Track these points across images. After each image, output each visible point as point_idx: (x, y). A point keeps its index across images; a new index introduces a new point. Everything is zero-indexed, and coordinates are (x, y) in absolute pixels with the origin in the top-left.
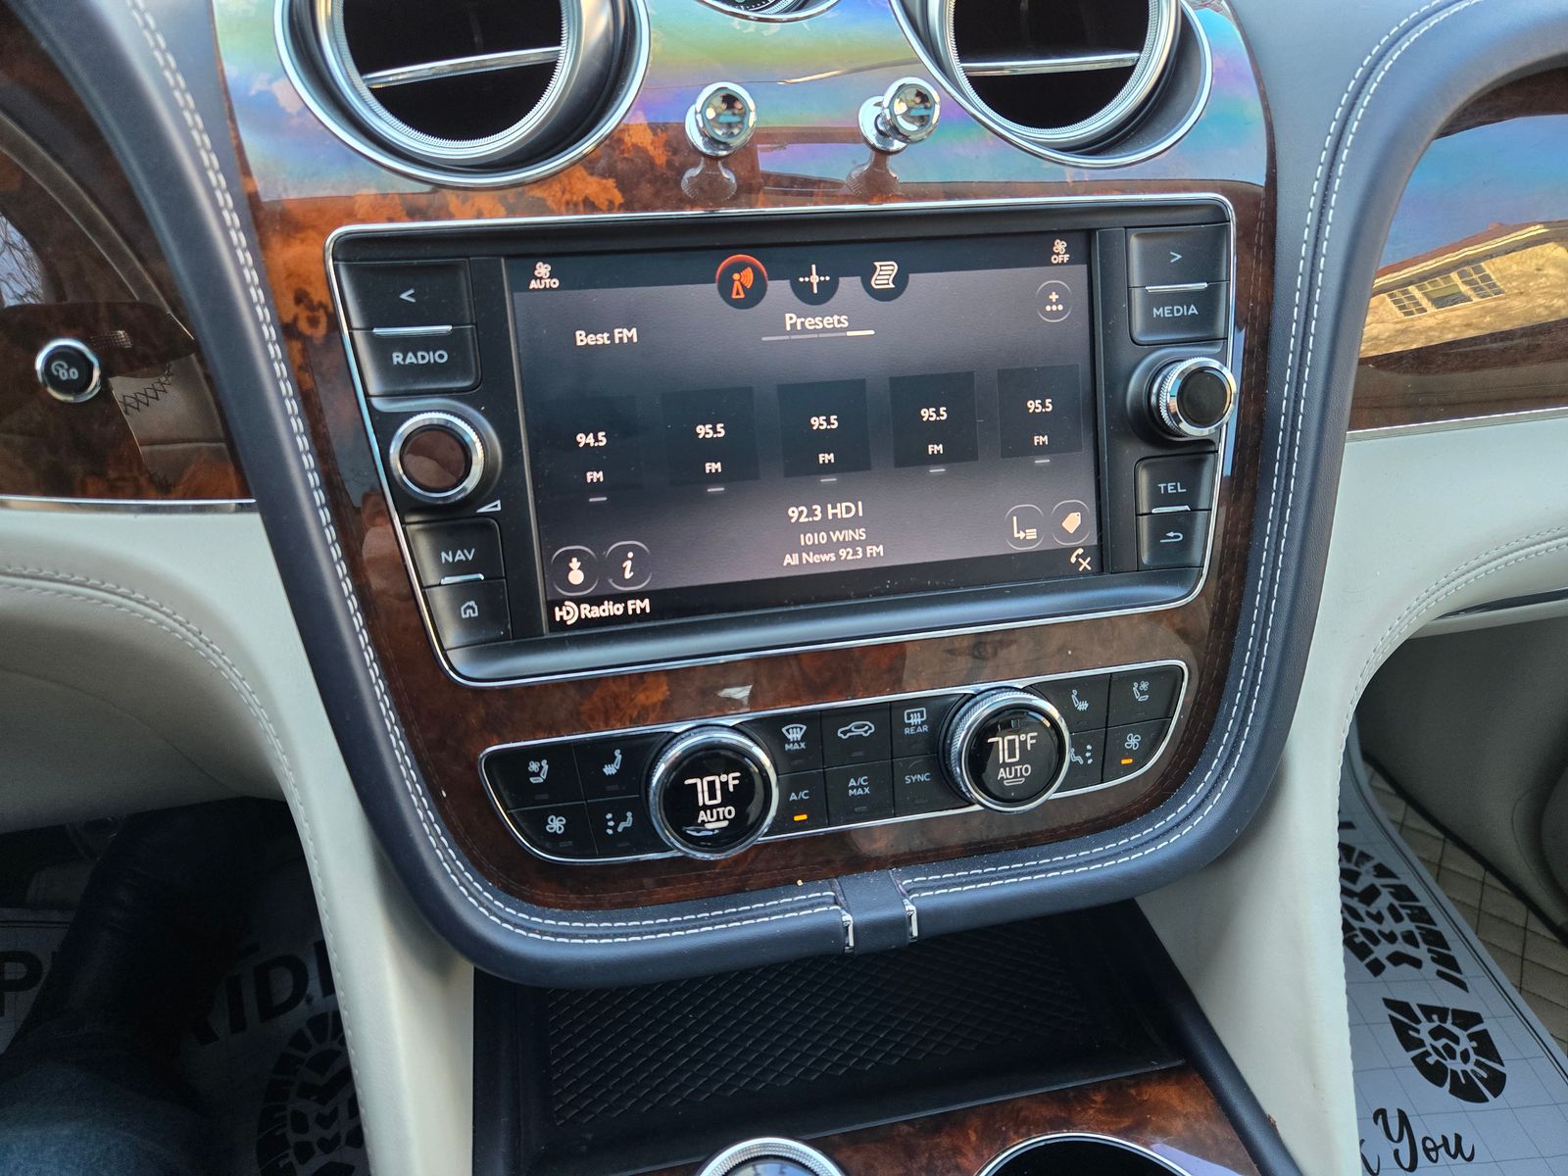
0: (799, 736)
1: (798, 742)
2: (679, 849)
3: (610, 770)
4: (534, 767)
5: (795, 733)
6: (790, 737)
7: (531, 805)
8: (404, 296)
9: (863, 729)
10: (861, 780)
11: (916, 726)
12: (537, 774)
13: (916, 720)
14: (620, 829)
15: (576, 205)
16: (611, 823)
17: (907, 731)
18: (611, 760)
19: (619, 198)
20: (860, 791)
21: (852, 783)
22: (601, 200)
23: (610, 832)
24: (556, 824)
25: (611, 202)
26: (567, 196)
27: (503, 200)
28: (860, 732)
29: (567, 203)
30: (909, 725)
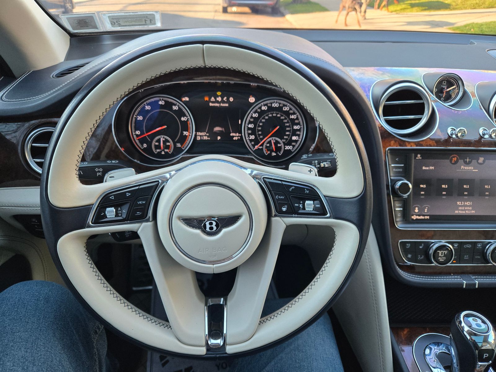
0: (457, 246)
1: (456, 247)
2: (435, 264)
3: (421, 247)
4: (407, 245)
5: (456, 245)
6: (455, 246)
7: (406, 252)
8: (397, 159)
9: (469, 246)
10: (467, 256)
11: (479, 247)
12: (407, 246)
13: (479, 246)
14: (421, 259)
15: (428, 145)
16: (419, 257)
17: (477, 248)
18: (421, 245)
19: (435, 145)
20: (466, 258)
21: (465, 256)
22: (432, 145)
23: (419, 259)
24: (409, 256)
25: (434, 145)
26: (426, 144)
27: (415, 144)
28: (468, 246)
29: (427, 145)
30: (478, 246)
